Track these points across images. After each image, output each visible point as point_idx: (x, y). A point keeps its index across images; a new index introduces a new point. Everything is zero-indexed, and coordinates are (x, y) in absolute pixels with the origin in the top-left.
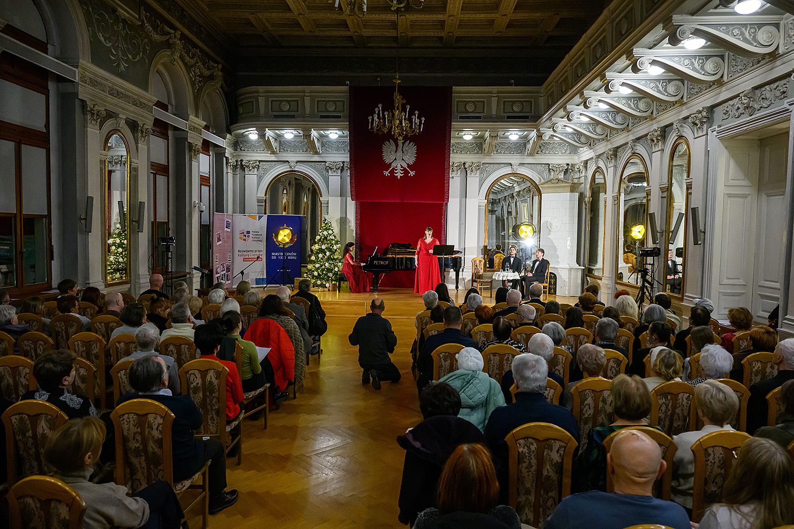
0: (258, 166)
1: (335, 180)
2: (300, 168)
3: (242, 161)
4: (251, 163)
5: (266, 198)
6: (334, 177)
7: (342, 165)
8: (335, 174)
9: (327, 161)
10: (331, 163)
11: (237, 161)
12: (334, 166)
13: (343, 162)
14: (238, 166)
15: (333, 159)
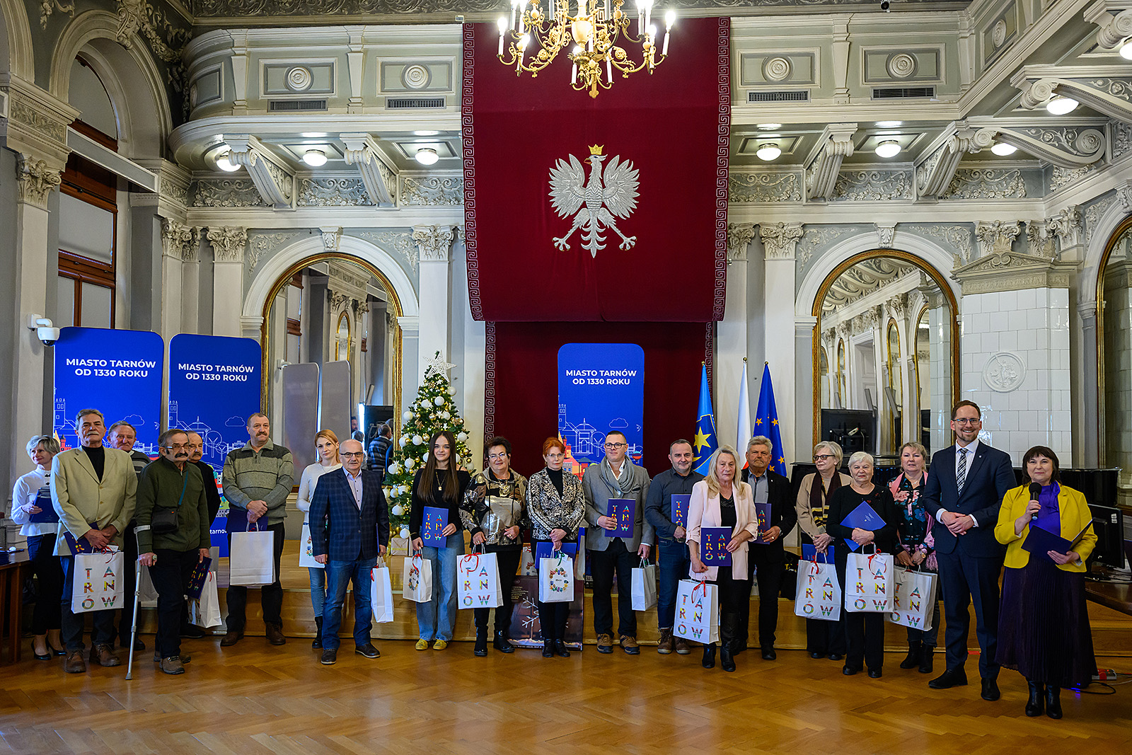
0: (247, 241)
1: (434, 271)
2: (347, 245)
3: (205, 230)
4: (229, 234)
5: (265, 320)
6: (433, 265)
7: (451, 237)
8: (434, 258)
9: (415, 227)
10: (425, 231)
11: (193, 232)
12: (433, 240)
13: (455, 229)
14: (197, 243)
15: (429, 222)
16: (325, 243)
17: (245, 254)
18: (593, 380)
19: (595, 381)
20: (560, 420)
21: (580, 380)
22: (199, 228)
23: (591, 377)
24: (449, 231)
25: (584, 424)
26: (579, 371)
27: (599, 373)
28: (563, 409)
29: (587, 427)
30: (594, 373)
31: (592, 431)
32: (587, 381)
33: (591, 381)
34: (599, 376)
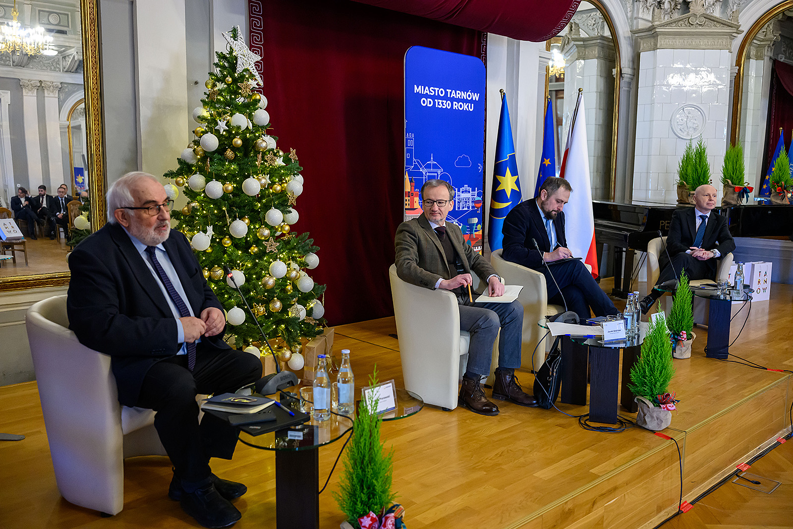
18: (440, 101)
19: (442, 103)
20: (406, 156)
21: (429, 100)
23: (439, 97)
25: (432, 162)
26: (427, 88)
27: (446, 93)
28: (410, 140)
29: (435, 166)
30: (441, 92)
31: (439, 172)
32: (434, 103)
33: (438, 102)
34: (445, 98)
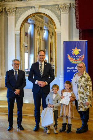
0: (16, 11)
1: (65, 16)
2: (42, 10)
3: (5, 8)
4: (11, 9)
5: (21, 32)
6: (64, 15)
7: (69, 6)
8: (65, 13)
9: (60, 4)
10: (62, 5)
11: (2, 9)
12: (64, 7)
13: (70, 4)
14: (3, 12)
15: (63, 3)
16: (36, 10)
17: (15, 14)
22: (4, 8)
24: (69, 5)
